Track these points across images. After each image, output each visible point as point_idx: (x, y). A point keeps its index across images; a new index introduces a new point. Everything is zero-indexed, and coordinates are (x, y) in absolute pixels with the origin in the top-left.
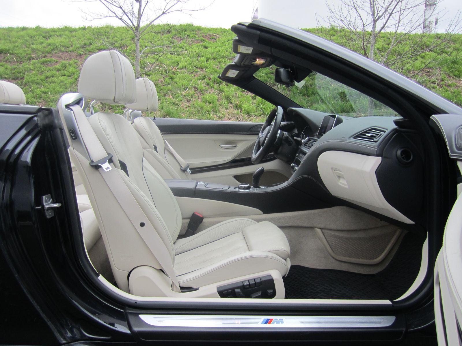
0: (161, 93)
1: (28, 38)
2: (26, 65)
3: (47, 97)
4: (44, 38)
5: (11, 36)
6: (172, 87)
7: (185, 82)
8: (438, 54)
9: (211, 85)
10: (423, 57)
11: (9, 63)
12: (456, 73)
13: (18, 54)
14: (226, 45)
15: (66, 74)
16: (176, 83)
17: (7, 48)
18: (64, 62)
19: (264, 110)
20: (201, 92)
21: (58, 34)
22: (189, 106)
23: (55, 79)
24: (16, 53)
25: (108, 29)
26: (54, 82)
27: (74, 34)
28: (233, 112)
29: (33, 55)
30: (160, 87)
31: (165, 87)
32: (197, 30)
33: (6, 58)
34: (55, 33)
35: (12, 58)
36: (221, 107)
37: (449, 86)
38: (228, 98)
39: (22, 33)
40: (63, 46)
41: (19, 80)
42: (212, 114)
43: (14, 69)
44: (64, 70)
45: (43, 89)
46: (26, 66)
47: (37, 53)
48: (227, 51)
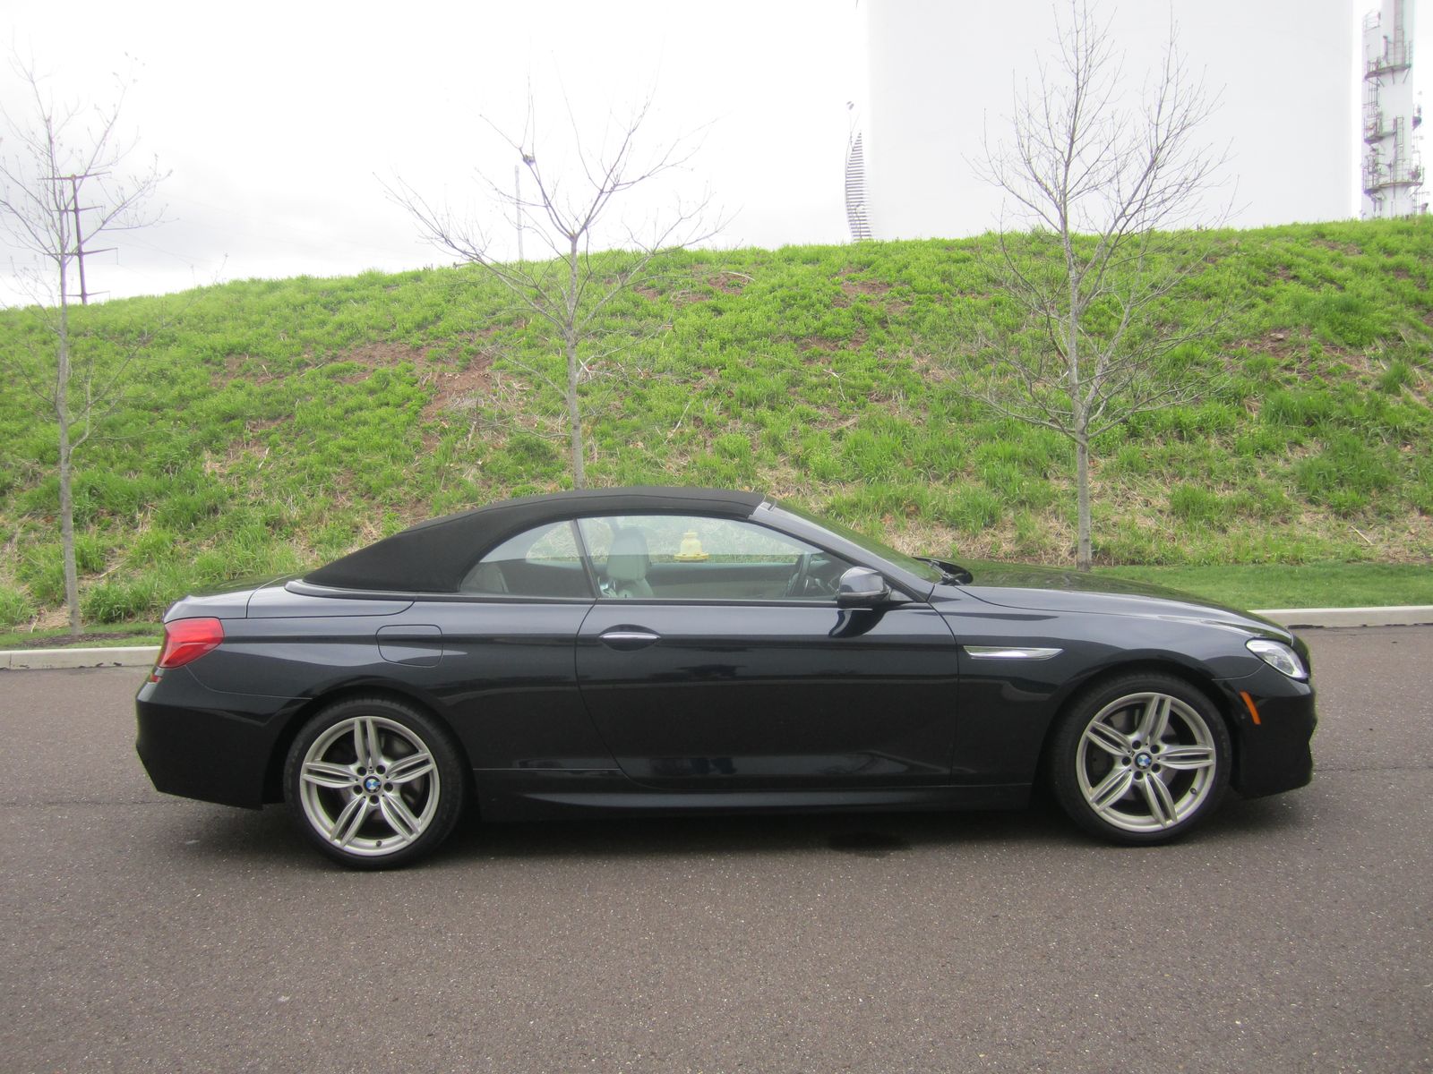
0: (616, 437)
1: (287, 312)
2: (294, 382)
3: (355, 461)
4: (325, 308)
5: (246, 308)
6: (642, 421)
7: (672, 407)
8: (1312, 285)
9: (733, 411)
10: (1268, 299)
11: (252, 378)
12: (1352, 337)
13: (269, 354)
14: (766, 304)
15: (391, 402)
16: (650, 410)
17: (244, 340)
18: (382, 369)
19: (860, 465)
20: (712, 428)
21: (356, 295)
22: (684, 467)
23: (365, 414)
24: (266, 352)
25: (477, 276)
26: (365, 423)
27: (394, 293)
28: (790, 477)
29: (306, 356)
30: (614, 420)
31: (625, 421)
32: (693, 263)
33: (245, 367)
34: (350, 293)
35: (259, 365)
36: (759, 464)
37: (1329, 374)
38: (775, 442)
39: (271, 299)
40: (373, 328)
41: (283, 421)
42: (738, 482)
43: (268, 394)
44: (383, 390)
45: (342, 441)
46: (295, 386)
47: (315, 349)
48: (769, 319)
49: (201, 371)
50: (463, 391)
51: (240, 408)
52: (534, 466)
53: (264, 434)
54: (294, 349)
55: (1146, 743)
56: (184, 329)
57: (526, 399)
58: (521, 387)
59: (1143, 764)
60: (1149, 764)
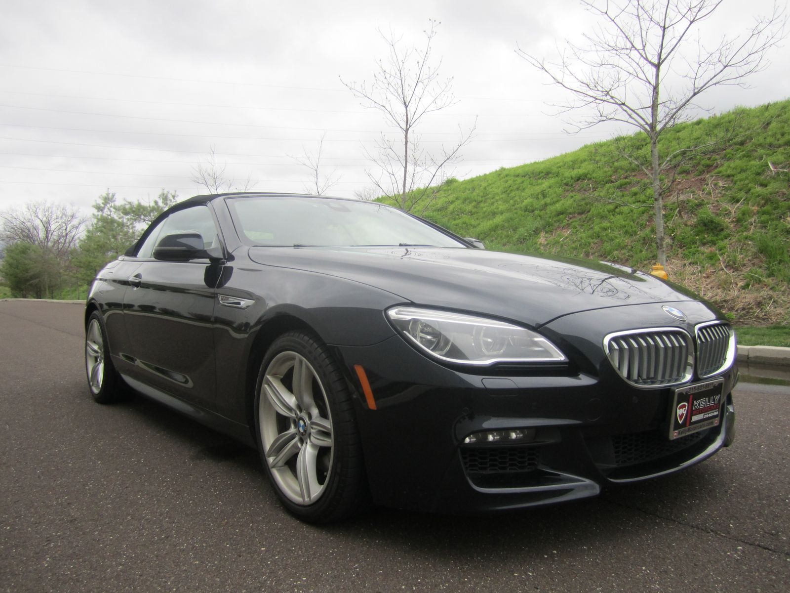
0: (773, 215)
1: (615, 153)
2: (599, 192)
3: (606, 235)
5: (598, 154)
11: (582, 192)
15: (641, 200)
17: (586, 171)
23: (624, 208)
24: (594, 176)
26: (621, 213)
27: (679, 134)
29: (614, 177)
30: (777, 203)
33: (582, 186)
35: (588, 185)
45: (605, 224)
49: (560, 191)
50: (682, 190)
51: (567, 208)
52: (706, 236)
53: (573, 222)
54: (609, 173)
55: (303, 408)
56: (564, 169)
57: (723, 192)
58: (723, 184)
59: (301, 430)
60: (305, 431)
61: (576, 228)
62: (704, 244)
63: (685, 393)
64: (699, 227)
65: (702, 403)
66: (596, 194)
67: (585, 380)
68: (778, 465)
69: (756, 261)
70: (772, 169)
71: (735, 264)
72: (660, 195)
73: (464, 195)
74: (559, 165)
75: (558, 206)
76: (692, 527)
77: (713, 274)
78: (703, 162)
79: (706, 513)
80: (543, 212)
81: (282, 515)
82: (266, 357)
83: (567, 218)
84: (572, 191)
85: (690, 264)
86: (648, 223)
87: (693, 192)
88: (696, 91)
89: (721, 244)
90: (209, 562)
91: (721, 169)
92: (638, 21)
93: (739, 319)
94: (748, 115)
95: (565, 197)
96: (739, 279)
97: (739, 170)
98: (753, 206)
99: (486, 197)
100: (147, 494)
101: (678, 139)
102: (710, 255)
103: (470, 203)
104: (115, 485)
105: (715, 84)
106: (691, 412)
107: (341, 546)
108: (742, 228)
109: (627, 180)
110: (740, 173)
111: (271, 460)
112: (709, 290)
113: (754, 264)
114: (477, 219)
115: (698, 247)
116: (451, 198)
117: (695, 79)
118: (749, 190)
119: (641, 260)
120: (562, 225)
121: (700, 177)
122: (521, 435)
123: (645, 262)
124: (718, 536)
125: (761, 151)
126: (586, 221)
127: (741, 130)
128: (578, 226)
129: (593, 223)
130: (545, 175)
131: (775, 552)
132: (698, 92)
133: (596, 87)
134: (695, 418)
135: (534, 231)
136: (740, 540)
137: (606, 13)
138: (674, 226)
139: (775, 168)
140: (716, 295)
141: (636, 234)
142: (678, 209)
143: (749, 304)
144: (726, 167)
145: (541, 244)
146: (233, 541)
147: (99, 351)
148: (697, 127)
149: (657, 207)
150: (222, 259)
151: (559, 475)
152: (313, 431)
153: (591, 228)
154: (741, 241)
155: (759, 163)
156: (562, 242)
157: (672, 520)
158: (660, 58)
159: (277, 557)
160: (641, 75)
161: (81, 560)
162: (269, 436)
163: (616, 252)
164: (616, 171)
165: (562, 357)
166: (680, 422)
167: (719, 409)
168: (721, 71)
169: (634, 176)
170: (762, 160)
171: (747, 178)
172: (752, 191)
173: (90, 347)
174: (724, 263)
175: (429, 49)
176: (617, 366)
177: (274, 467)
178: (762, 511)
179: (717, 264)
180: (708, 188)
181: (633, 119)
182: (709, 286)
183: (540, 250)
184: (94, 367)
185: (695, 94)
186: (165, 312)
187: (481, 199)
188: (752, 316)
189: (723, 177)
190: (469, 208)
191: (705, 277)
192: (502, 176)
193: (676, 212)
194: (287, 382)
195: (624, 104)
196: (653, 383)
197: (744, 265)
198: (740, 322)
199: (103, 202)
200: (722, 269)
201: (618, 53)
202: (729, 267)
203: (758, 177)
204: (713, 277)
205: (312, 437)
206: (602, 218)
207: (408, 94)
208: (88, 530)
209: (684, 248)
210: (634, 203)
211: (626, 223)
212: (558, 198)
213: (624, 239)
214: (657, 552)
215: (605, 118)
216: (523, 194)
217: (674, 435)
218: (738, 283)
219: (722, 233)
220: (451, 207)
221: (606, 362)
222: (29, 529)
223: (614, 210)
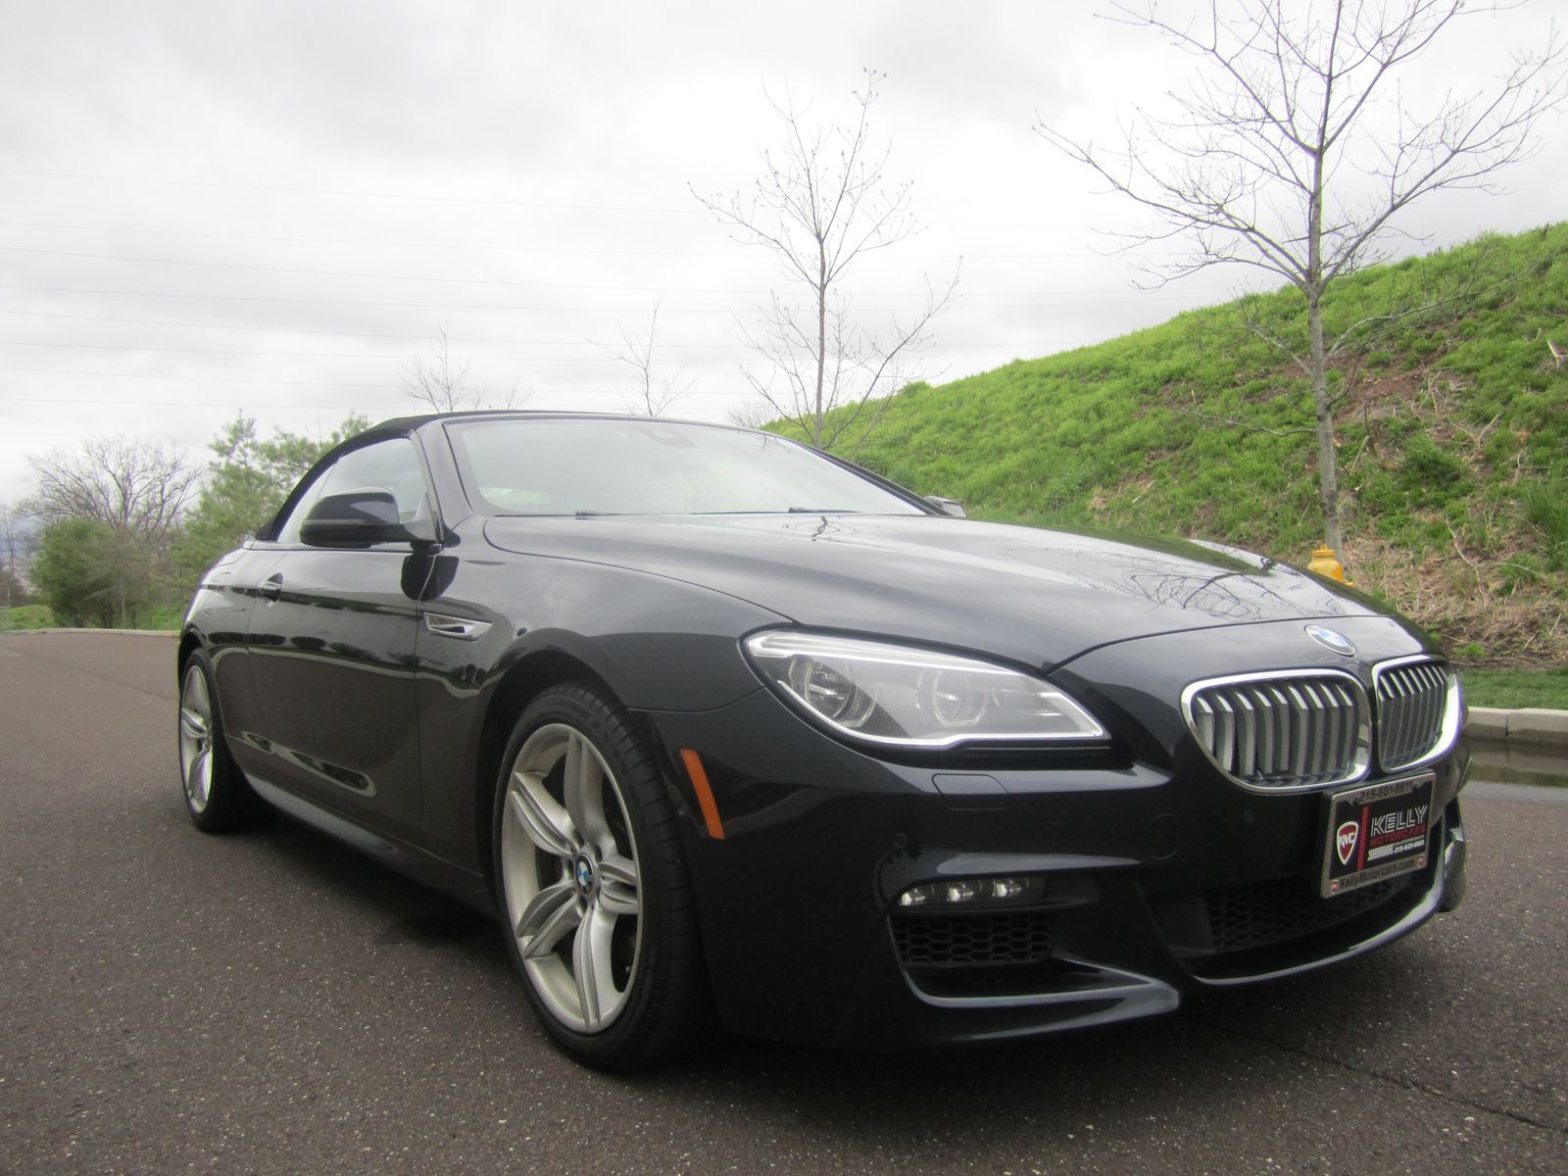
1: (1241, 328)
3: (1223, 491)
5: (1207, 330)
11: (1175, 406)
13: (1202, 377)
15: (1293, 420)
17: (1184, 365)
23: (1260, 437)
24: (1200, 374)
25: (1478, 253)
26: (1254, 447)
27: (1369, 288)
29: (1239, 375)
33: (1175, 394)
35: (1188, 391)
41: (1181, 450)
43: (1178, 420)
44: (1293, 406)
45: (1221, 468)
46: (1207, 410)
47: (1249, 366)
49: (1131, 403)
50: (1376, 399)
51: (1146, 437)
52: (1424, 490)
53: (1157, 465)
54: (1229, 368)
55: (585, 837)
56: (1140, 359)
57: (1458, 402)
58: (1460, 387)
59: (583, 881)
60: (590, 884)
61: (1164, 476)
62: (1420, 507)
63: (1351, 803)
64: (1410, 472)
65: (1391, 822)
66: (1205, 407)
67: (1143, 777)
68: (1558, 949)
69: (1524, 538)
70: (1556, 355)
71: (1483, 547)
72: (1328, 408)
73: (941, 415)
74: (1128, 352)
75: (1128, 435)
76: (1375, 1075)
77: (1439, 567)
78: (1416, 344)
79: (1406, 1049)
80: (1098, 445)
81: (546, 1053)
82: (514, 736)
83: (1146, 459)
84: (1156, 404)
85: (1392, 546)
86: (1307, 466)
87: (1398, 403)
88: (1396, 201)
89: (1454, 505)
90: (392, 1148)
91: (1452, 356)
92: (1279, 65)
93: (1493, 655)
94: (1506, 248)
95: (1141, 415)
96: (1491, 576)
97: (1488, 359)
98: (1518, 430)
99: (985, 419)
100: (282, 1012)
101: (1367, 297)
102: (1432, 528)
103: (952, 430)
104: (220, 993)
105: (1435, 186)
106: (1367, 841)
107: (658, 1116)
108: (1497, 474)
109: (1264, 381)
110: (1491, 363)
111: (525, 942)
112: (1430, 597)
113: (1520, 546)
114: (968, 461)
115: (1408, 513)
116: (916, 420)
117: (1394, 177)
118: (1510, 398)
119: (1294, 539)
120: (1136, 472)
121: (1410, 374)
122: (1019, 889)
123: (1303, 544)
124: (1426, 1095)
125: (1532, 320)
126: (1184, 463)
127: (1492, 278)
128: (1167, 474)
129: (1197, 467)
130: (1102, 372)
131: (1541, 1126)
132: (1401, 204)
133: (1196, 196)
134: (1375, 854)
135: (1080, 485)
136: (1473, 1103)
137: (1213, 51)
138: (1360, 470)
139: (1562, 353)
140: (1446, 609)
141: (1283, 486)
142: (1367, 437)
143: (1512, 626)
144: (1462, 353)
145: (1094, 509)
146: (444, 1105)
147: (205, 728)
148: (1404, 274)
149: (1323, 432)
150: (434, 542)
151: (1097, 970)
152: (604, 883)
153: (1195, 477)
154: (1493, 500)
155: (1528, 343)
156: (1136, 506)
157: (1334, 1061)
158: (1323, 137)
159: (528, 1138)
160: (1286, 172)
161: (138, 1144)
162: (521, 893)
163: (1243, 525)
164: (1242, 363)
165: (1096, 729)
166: (1344, 862)
167: (1425, 834)
168: (1447, 161)
169: (1279, 372)
170: (1535, 337)
171: (1504, 374)
172: (1516, 399)
173: (188, 722)
174: (1460, 543)
175: (864, 127)
176: (1211, 749)
177: (530, 956)
178: (1519, 1043)
179: (1446, 547)
180: (1428, 394)
181: (1272, 258)
182: (1431, 591)
183: (1092, 521)
184: (194, 760)
185: (1394, 208)
186: (344, 651)
187: (974, 422)
188: (1517, 650)
189: (1458, 372)
190: (951, 439)
191: (1422, 573)
192: (1016, 376)
193: (1364, 443)
194: (554, 785)
195: (1252, 229)
196: (1286, 782)
197: (1501, 548)
198: (1494, 661)
199: (231, 437)
200: (1457, 557)
201: (1238, 129)
202: (1473, 553)
203: (1527, 372)
204: (1438, 573)
205: (602, 897)
206: (1214, 457)
207: (825, 216)
208: (158, 1084)
209: (1381, 515)
210: (1280, 426)
211: (1263, 466)
212: (1129, 419)
213: (1260, 498)
214: (1299, 1128)
215: (1214, 258)
216: (1058, 411)
217: (1331, 887)
218: (1490, 584)
219: (1456, 483)
220: (916, 439)
221: (1187, 742)
222: (43, 1083)
223: (1239, 441)
